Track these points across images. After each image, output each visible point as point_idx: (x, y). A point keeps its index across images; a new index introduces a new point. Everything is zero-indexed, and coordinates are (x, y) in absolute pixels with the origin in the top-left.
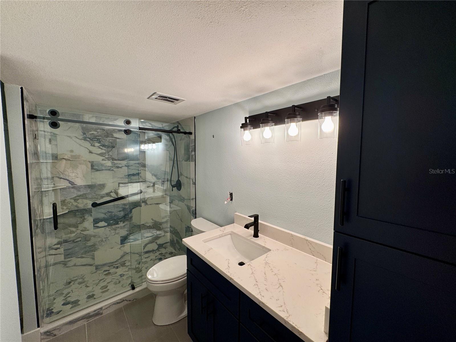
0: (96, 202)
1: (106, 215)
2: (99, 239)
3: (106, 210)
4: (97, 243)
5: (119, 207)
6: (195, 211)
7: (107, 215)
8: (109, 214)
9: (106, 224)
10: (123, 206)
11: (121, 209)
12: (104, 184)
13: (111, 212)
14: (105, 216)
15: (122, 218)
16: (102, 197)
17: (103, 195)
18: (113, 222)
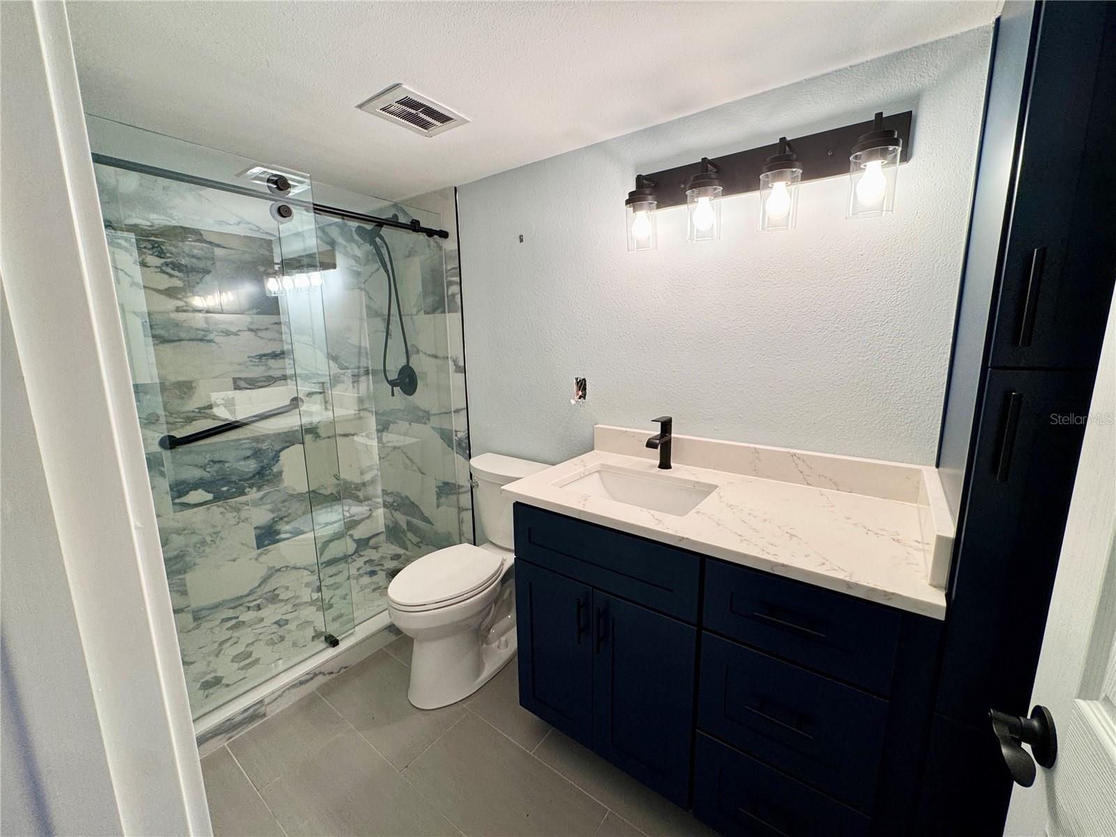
0: (172, 434)
1: (207, 470)
2: (195, 539)
3: (206, 458)
4: (191, 550)
5: (244, 446)
6: (467, 441)
7: (208, 472)
8: (217, 467)
9: (210, 496)
10: (254, 444)
11: (249, 453)
12: (191, 382)
13: (220, 462)
14: (205, 475)
15: (254, 476)
16: (190, 420)
17: (193, 414)
18: (228, 490)
